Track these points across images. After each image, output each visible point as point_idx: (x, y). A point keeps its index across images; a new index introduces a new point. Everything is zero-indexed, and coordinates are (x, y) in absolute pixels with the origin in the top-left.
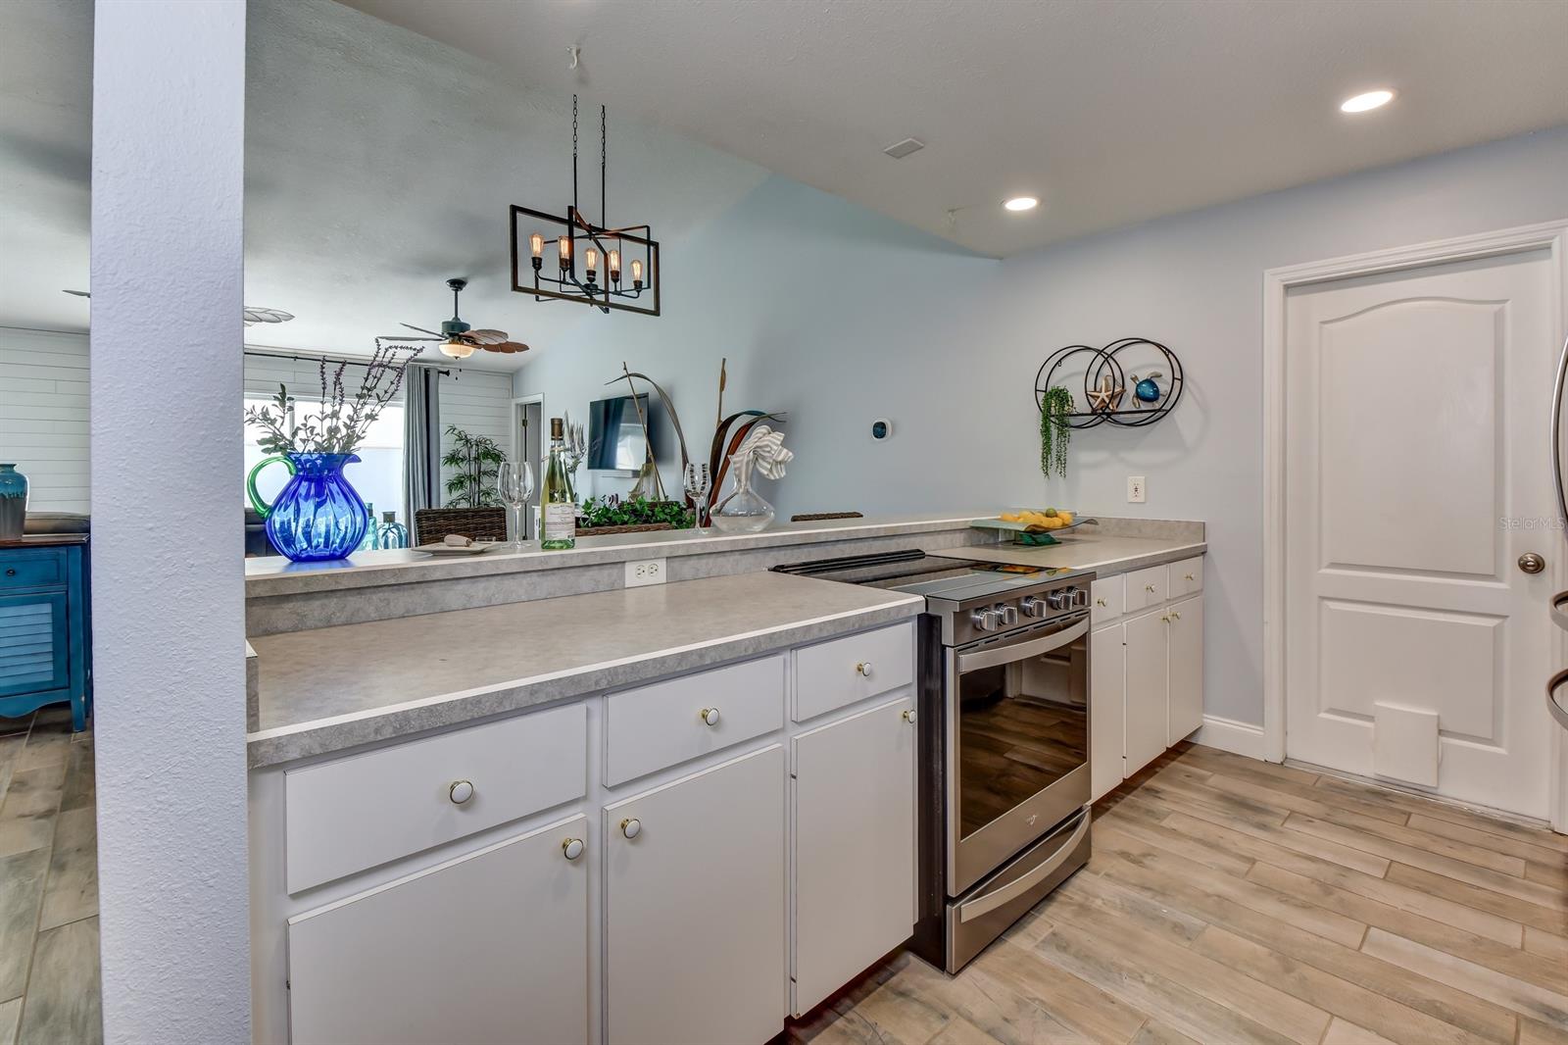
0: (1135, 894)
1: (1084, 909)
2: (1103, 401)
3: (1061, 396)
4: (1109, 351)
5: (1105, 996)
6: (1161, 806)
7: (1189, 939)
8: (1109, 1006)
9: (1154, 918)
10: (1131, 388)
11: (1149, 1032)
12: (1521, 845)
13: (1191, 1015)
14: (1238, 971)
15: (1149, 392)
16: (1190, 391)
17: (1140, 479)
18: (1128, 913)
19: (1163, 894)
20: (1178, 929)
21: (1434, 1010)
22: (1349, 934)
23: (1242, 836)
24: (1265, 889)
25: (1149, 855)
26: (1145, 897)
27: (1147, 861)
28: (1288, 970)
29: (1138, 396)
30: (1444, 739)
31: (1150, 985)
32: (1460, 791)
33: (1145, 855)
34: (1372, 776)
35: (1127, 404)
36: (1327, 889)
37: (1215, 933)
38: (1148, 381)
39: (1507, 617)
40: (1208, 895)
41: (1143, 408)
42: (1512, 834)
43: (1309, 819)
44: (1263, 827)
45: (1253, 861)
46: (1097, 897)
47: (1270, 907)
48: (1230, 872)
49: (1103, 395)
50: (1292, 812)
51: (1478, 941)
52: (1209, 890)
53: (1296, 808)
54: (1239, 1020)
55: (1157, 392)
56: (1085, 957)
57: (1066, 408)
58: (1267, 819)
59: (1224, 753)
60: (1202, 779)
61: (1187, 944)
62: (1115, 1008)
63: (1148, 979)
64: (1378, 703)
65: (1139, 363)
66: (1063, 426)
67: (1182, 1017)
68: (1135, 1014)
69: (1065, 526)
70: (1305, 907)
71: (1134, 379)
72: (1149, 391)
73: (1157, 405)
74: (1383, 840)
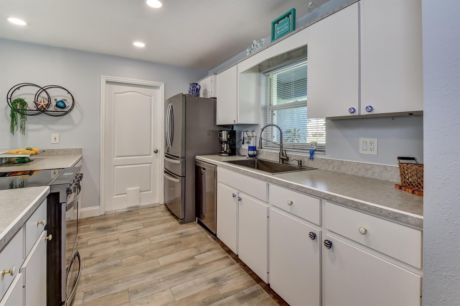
0: (98, 266)
1: (87, 280)
2: (42, 106)
3: (23, 103)
4: (44, 88)
5: (114, 294)
6: (84, 240)
7: (120, 266)
8: (117, 295)
9: (108, 268)
10: (54, 103)
11: (131, 292)
12: (157, 209)
13: (135, 280)
14: (136, 264)
15: (61, 106)
16: (77, 107)
17: (57, 135)
18: (101, 271)
19: (105, 261)
20: (116, 265)
21: (169, 245)
22: (147, 242)
23: (110, 236)
24: (126, 244)
25: (92, 254)
26: (101, 265)
27: (93, 256)
28: (144, 256)
29: (57, 106)
30: (141, 193)
31: (121, 283)
32: (144, 203)
33: (91, 255)
34: (126, 208)
35: (52, 108)
36: (137, 236)
37: (124, 260)
38: (62, 101)
39: (152, 163)
40: (115, 253)
41: (58, 110)
42: (155, 208)
43: (121, 224)
44: (113, 231)
45: (118, 239)
46: (88, 274)
47: (130, 247)
48: (115, 245)
49: (42, 104)
50: (117, 224)
51: (165, 229)
52: (114, 252)
53: (117, 223)
54: (144, 273)
55: (65, 105)
56: (100, 290)
57: (25, 107)
58: (113, 228)
59: (88, 218)
60: (89, 227)
61: (121, 267)
62: (119, 294)
63: (120, 281)
64: (128, 189)
65: (57, 95)
66: (23, 115)
67: (134, 282)
68: (124, 291)
69: (36, 154)
70: (136, 242)
71: (56, 100)
72: (61, 104)
73: (65, 110)
74: (138, 220)
